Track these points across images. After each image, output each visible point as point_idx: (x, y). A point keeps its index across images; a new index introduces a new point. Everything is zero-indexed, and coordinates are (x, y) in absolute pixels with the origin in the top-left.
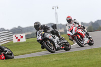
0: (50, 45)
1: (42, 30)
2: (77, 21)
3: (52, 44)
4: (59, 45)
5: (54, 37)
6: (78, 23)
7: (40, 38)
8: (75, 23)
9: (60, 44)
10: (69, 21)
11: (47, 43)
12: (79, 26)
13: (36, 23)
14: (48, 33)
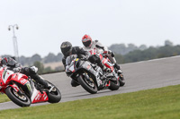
0: (88, 80)
1: (75, 56)
2: (101, 43)
3: (91, 80)
4: (102, 80)
5: (94, 68)
6: (103, 48)
7: (72, 69)
8: (97, 46)
9: (104, 79)
10: (87, 43)
11: (84, 77)
12: (105, 52)
13: (65, 43)
14: (85, 60)
